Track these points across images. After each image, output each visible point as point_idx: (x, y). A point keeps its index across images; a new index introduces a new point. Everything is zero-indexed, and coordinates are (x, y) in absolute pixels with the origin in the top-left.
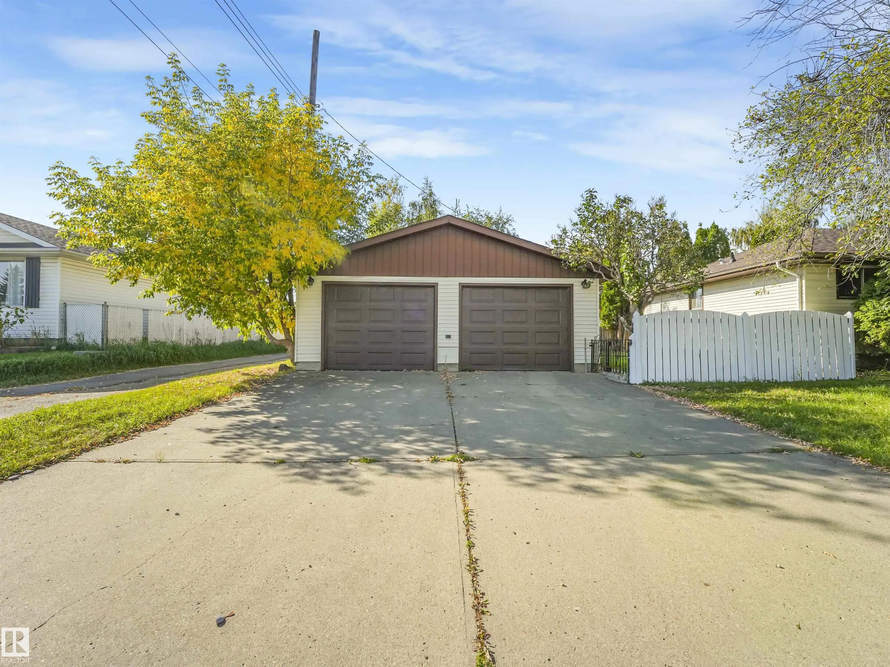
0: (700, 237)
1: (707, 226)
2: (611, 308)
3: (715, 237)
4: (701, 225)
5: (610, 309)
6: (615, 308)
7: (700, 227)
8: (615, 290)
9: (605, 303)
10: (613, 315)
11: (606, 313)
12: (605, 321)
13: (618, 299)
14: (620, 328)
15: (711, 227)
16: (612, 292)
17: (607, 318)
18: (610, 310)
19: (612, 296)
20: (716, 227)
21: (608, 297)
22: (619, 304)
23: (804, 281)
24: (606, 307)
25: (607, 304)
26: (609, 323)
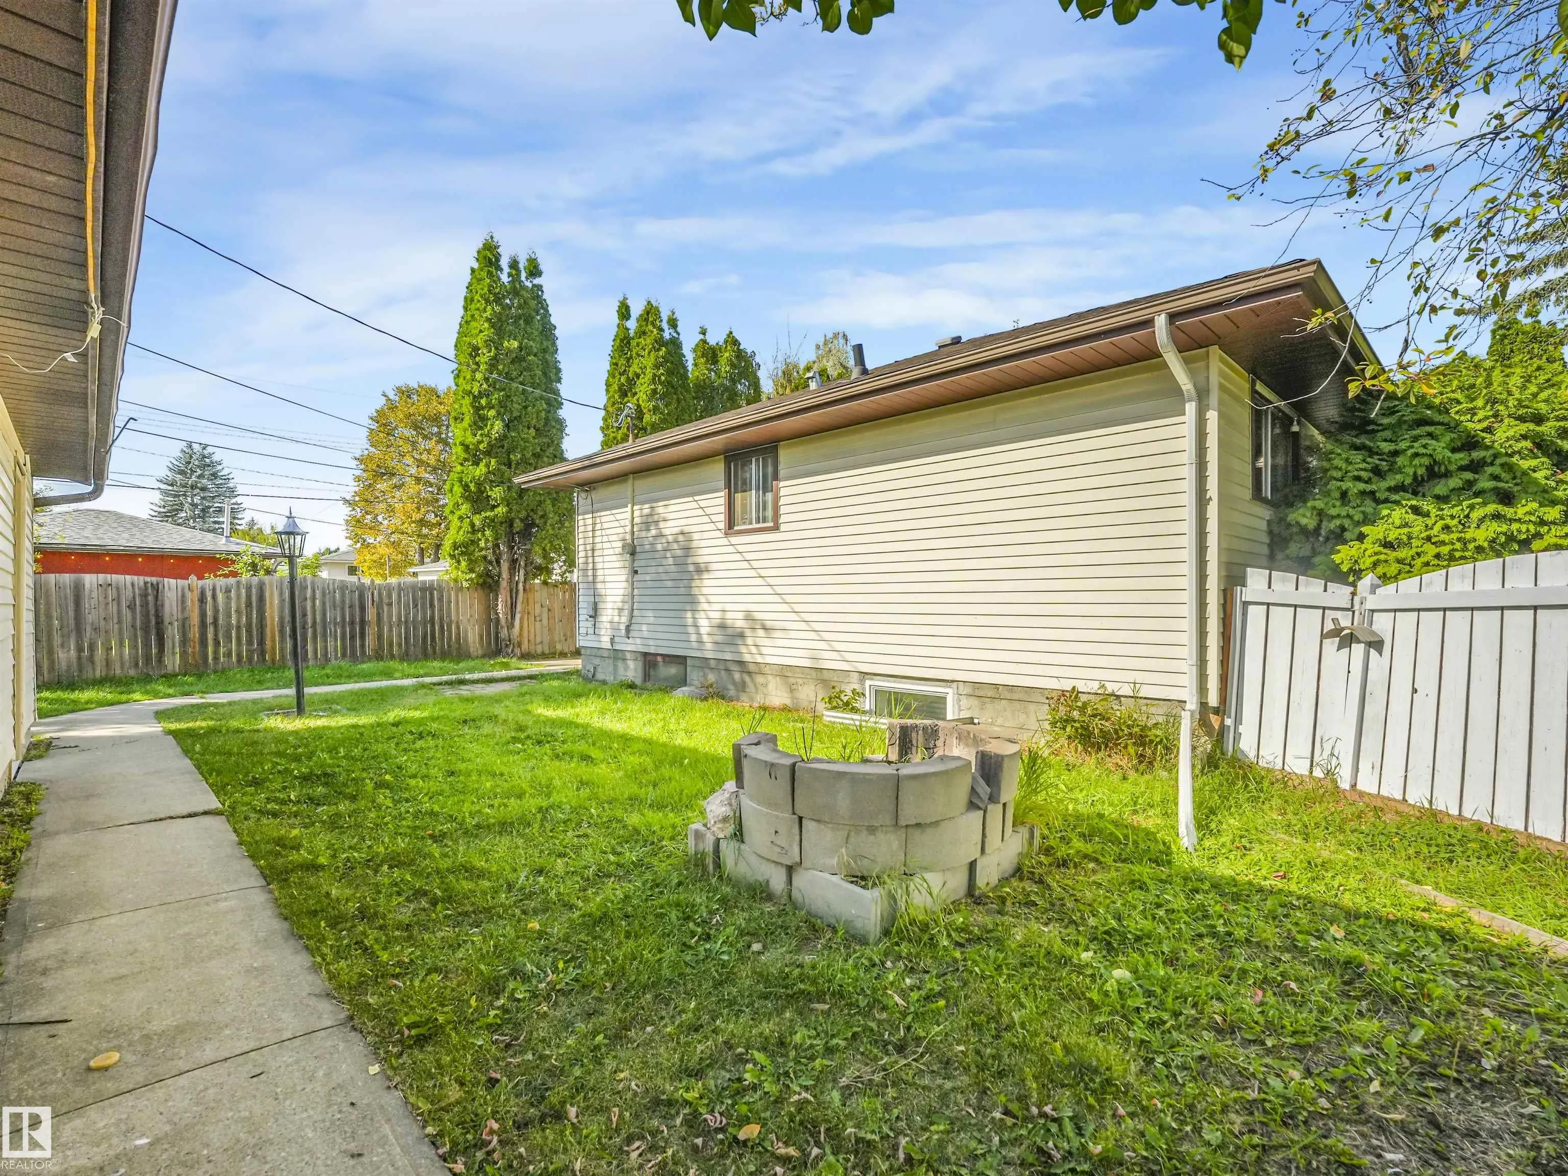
0: (703, 360)
1: (715, 338)
2: (477, 520)
3: (733, 366)
4: (704, 333)
5: (473, 525)
6: (491, 523)
7: (702, 337)
8: (487, 466)
9: (457, 505)
10: (482, 544)
11: (460, 537)
12: (459, 562)
13: (496, 493)
14: (504, 584)
15: (726, 342)
16: (480, 471)
17: (463, 553)
18: (474, 531)
19: (479, 484)
20: (736, 342)
21: (466, 487)
22: (501, 510)
23: (1212, 416)
24: (461, 518)
25: (465, 508)
26: (472, 571)
